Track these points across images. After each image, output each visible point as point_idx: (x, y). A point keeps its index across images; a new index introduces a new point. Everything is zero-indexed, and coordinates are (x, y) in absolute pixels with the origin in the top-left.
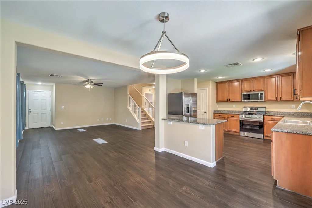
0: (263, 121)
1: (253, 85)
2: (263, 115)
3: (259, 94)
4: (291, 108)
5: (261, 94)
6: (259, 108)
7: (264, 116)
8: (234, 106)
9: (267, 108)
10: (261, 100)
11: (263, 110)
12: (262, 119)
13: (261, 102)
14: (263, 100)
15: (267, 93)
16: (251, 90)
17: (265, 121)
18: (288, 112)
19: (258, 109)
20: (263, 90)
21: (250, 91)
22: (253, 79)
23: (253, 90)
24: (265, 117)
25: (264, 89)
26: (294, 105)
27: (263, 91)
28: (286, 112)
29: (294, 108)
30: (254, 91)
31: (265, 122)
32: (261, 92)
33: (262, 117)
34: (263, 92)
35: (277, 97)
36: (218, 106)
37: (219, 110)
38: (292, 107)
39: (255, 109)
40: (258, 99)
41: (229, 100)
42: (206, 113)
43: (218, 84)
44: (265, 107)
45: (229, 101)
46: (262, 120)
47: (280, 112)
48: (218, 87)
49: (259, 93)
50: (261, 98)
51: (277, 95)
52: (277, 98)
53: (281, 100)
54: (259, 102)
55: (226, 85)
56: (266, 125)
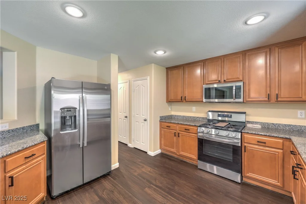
0: (240, 145)
1: (222, 70)
2: (241, 132)
3: (234, 88)
4: (296, 118)
5: (238, 88)
6: (233, 114)
7: (243, 134)
8: (194, 108)
9: (249, 115)
10: (237, 100)
11: (241, 118)
12: (240, 141)
13: (236, 103)
14: (241, 100)
15: (249, 85)
16: (220, 79)
17: (245, 144)
18: (290, 125)
19: (231, 117)
20: (241, 79)
21: (218, 82)
22: (223, 59)
23: (222, 81)
24: (246, 136)
25: (243, 78)
26: (303, 111)
27: (241, 81)
28: (285, 125)
29: (303, 116)
30: (225, 81)
31: (245, 147)
32: (238, 84)
33: (239, 135)
34: (241, 84)
35: (268, 92)
36: (171, 109)
37: (172, 114)
38: (299, 116)
39: (227, 116)
40: (232, 98)
41: (184, 98)
42: (146, 122)
43: (169, 71)
44: (245, 113)
45: (184, 101)
46: (238, 143)
47: (273, 124)
48: (169, 76)
49: (234, 85)
50: (237, 96)
51: (268, 89)
52: (269, 96)
53: (279, 99)
54: (234, 102)
55: (181, 71)
56: (246, 153)
